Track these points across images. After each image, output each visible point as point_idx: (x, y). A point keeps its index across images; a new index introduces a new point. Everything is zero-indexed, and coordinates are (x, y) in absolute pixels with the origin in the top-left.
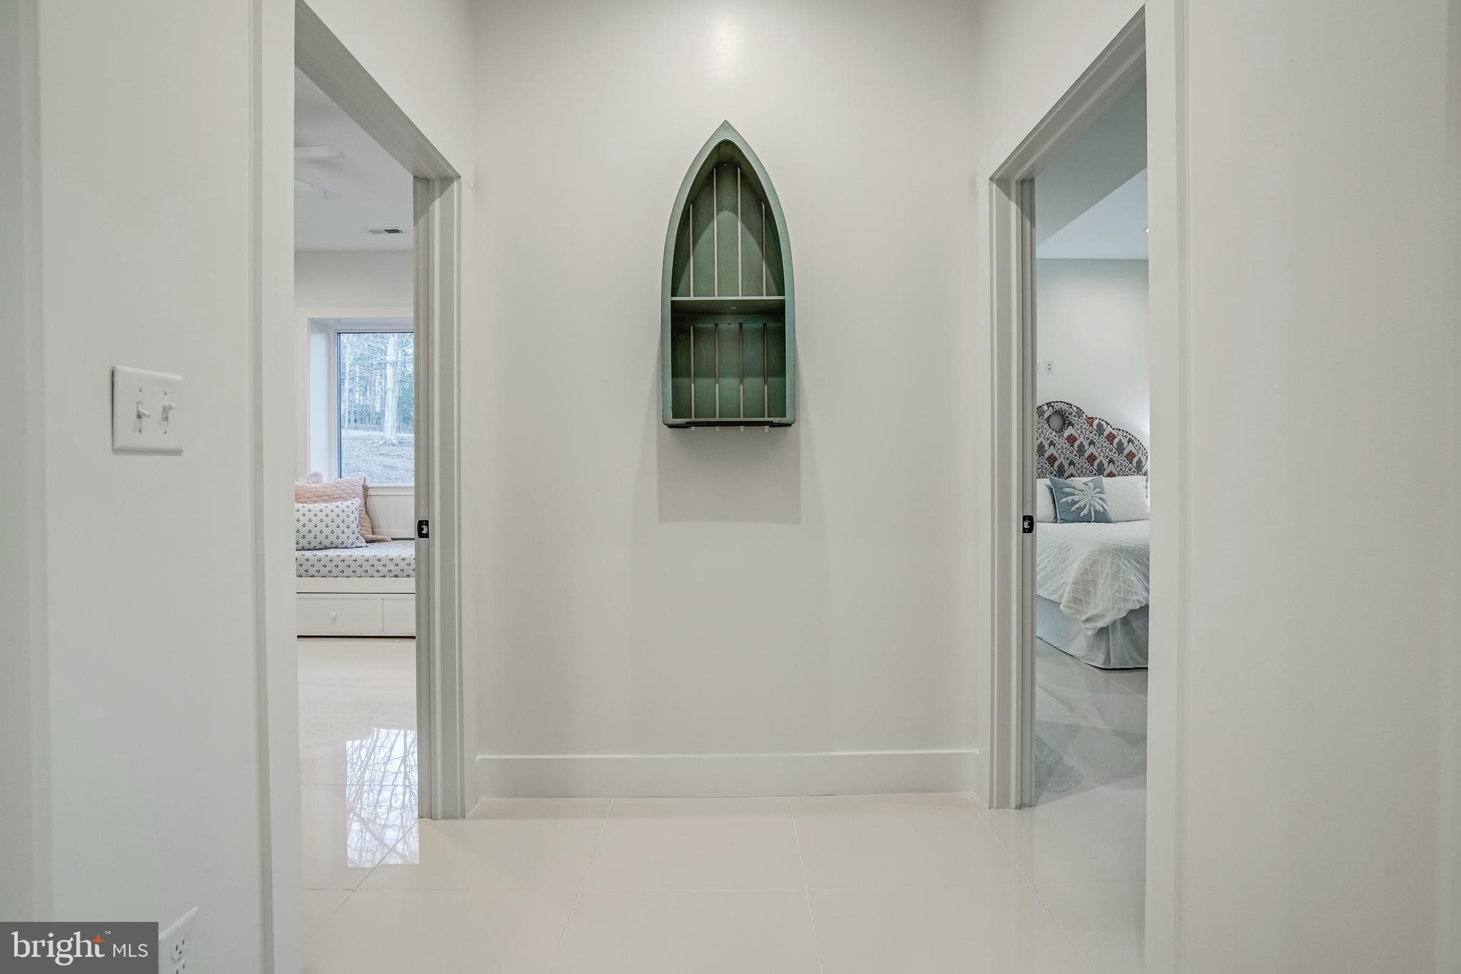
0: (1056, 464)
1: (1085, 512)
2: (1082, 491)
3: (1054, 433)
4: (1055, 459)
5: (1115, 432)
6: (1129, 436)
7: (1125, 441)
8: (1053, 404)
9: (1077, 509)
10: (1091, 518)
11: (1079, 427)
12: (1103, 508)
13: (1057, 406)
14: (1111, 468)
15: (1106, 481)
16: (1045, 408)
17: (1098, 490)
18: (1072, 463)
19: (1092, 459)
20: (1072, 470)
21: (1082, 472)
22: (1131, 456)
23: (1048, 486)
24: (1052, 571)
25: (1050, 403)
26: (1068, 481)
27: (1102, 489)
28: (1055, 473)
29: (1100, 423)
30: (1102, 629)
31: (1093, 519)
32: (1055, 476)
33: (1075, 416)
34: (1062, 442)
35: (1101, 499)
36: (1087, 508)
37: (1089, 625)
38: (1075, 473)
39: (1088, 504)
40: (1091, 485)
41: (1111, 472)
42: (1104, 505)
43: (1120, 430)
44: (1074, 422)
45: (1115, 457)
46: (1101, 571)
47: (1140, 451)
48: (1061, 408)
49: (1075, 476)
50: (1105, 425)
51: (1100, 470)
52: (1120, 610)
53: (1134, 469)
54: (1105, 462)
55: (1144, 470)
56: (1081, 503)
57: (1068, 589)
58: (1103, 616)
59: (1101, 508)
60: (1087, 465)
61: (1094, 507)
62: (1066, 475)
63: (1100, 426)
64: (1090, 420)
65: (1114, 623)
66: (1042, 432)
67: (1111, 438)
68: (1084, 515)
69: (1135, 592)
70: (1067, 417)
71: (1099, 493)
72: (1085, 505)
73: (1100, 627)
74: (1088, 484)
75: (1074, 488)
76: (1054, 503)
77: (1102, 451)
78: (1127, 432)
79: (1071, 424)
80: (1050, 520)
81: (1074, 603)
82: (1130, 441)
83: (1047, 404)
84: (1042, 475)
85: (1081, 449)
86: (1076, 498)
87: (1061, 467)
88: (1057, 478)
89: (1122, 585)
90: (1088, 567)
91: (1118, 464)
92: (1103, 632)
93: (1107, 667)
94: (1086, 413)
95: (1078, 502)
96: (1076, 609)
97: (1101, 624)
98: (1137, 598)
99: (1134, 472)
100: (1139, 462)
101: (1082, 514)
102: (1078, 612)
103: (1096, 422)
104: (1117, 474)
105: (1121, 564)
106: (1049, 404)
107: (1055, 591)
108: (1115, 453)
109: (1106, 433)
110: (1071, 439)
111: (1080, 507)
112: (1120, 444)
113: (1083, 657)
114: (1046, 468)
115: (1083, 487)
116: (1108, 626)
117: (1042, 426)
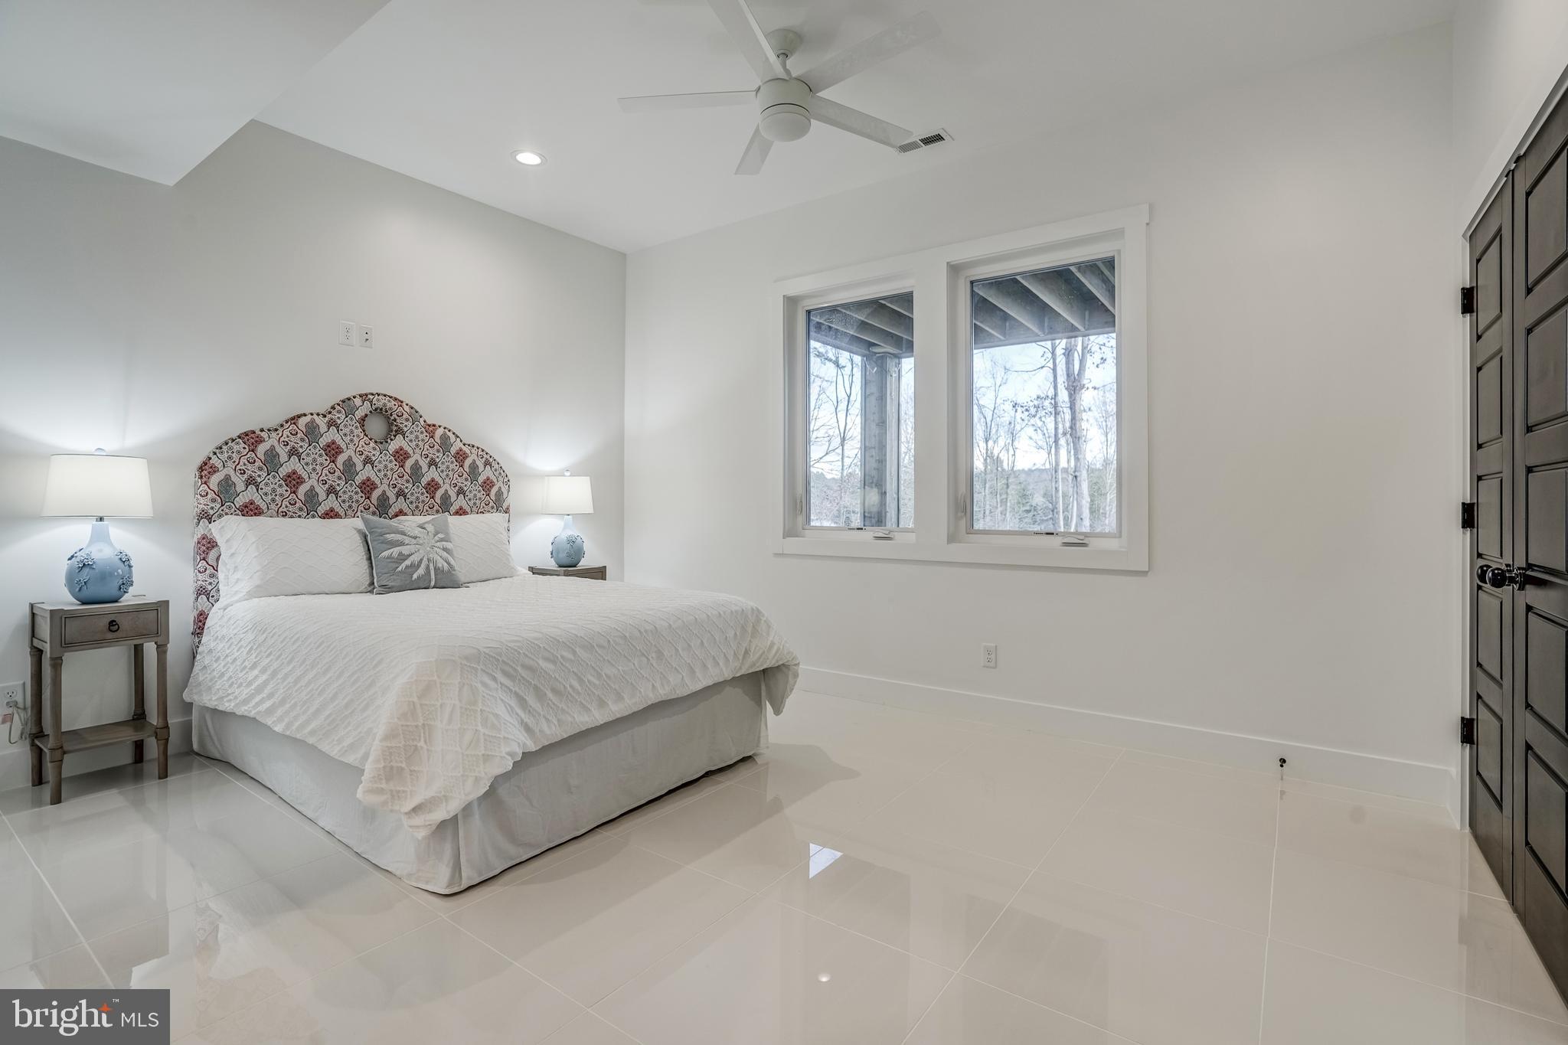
0: (376, 494)
1: (421, 571)
2: (415, 538)
3: (372, 444)
4: (374, 487)
5: (466, 449)
6: (485, 456)
7: (480, 463)
8: (371, 397)
9: (407, 567)
10: (430, 581)
11: (412, 437)
12: (449, 563)
13: (378, 400)
14: (460, 502)
15: (453, 521)
16: (358, 401)
17: (441, 536)
18: (401, 494)
19: (432, 487)
20: (401, 504)
21: (417, 507)
22: (488, 485)
23: (359, 531)
24: (347, 706)
25: (367, 395)
26: (394, 522)
27: (447, 534)
28: (372, 509)
29: (445, 434)
30: (443, 824)
31: (433, 583)
32: (374, 514)
33: (407, 420)
34: (384, 460)
35: (445, 549)
36: (423, 566)
37: (419, 820)
38: (406, 509)
39: (425, 559)
40: (430, 528)
41: (461, 508)
42: (450, 559)
43: (473, 446)
44: (405, 429)
45: (467, 485)
46: (441, 706)
47: (500, 478)
48: (385, 405)
49: (406, 514)
50: (453, 438)
51: (445, 506)
52: (477, 780)
53: (492, 504)
54: (452, 493)
55: (505, 506)
56: (415, 558)
57: (376, 747)
58: (446, 798)
59: (445, 564)
60: (425, 497)
61: (435, 563)
62: (392, 512)
63: (444, 438)
64: (431, 428)
65: (467, 809)
66: (352, 440)
67: (460, 457)
68: (419, 578)
69: (504, 738)
70: (395, 420)
71: (442, 540)
72: (421, 560)
73: (439, 821)
74: (426, 526)
75: (403, 533)
76: (370, 559)
77: (448, 477)
78: (483, 451)
79: (400, 431)
80: (362, 588)
81: (388, 780)
82: (487, 463)
83: (361, 396)
84: (349, 512)
85: (416, 473)
86: (405, 550)
87: (383, 500)
88: (376, 518)
89: (480, 728)
90: (415, 699)
91: (471, 496)
92: (448, 827)
93: (456, 889)
94: (425, 417)
95: (409, 555)
96: (391, 791)
97: (441, 814)
98: (508, 750)
99: (492, 508)
100: (499, 493)
101: (415, 576)
102: (396, 795)
103: (439, 432)
104: (469, 511)
105: (479, 685)
106: (364, 397)
107: (352, 747)
108: (466, 480)
109: (453, 450)
110: (401, 456)
111: (412, 565)
112: (474, 466)
113: (410, 875)
114: (357, 501)
115: (417, 532)
116: (457, 815)
117: (352, 432)
